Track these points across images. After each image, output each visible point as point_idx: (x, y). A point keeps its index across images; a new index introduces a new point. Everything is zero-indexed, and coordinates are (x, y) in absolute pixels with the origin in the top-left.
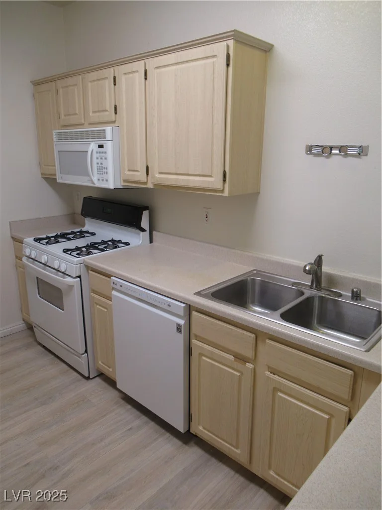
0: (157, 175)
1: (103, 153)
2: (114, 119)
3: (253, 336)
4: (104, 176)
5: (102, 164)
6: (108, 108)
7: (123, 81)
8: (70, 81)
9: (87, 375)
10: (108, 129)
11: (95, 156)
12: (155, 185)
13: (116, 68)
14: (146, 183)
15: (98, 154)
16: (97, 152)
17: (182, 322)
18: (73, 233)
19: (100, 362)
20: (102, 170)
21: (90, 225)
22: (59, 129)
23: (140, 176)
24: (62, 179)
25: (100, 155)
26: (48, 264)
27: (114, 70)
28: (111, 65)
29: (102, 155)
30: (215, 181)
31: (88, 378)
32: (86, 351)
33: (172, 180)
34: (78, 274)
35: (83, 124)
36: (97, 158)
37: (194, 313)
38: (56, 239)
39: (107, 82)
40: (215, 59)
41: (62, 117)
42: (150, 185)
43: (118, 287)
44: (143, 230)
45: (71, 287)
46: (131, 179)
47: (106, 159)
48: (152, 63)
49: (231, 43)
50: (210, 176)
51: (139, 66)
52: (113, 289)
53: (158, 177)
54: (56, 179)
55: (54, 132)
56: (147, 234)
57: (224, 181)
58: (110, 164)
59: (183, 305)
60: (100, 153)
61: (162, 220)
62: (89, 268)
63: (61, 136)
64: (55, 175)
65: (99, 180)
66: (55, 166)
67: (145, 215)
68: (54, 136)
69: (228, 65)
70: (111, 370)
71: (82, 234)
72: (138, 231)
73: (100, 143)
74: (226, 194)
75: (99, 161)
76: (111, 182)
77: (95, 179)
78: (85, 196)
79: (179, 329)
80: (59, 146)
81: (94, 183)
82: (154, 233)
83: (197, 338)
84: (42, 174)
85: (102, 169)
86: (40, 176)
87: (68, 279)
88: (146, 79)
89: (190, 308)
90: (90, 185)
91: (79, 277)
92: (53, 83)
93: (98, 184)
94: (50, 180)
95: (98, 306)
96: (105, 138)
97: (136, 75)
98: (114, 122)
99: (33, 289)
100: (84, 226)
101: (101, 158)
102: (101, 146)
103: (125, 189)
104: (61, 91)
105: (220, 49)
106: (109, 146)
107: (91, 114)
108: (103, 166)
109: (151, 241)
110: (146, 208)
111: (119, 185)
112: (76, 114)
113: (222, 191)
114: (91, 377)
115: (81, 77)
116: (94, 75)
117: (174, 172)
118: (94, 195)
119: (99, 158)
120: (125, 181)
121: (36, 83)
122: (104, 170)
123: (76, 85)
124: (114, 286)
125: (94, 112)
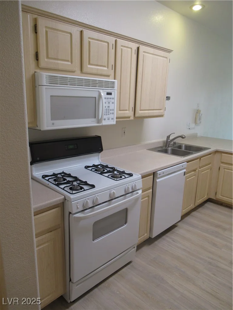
1: (110, 98)
4: (110, 116)
5: (109, 107)
10: (116, 82)
15: (106, 100)
16: (105, 98)
23: (129, 113)
25: (108, 100)
29: (109, 100)
36: (105, 103)
46: (121, 116)
47: (113, 103)
50: (161, 110)
53: (140, 113)
55: (45, 75)
58: (115, 106)
60: (108, 98)
65: (105, 119)
68: (45, 79)
73: (109, 91)
75: (107, 105)
76: (115, 120)
85: (109, 111)
90: (95, 124)
96: (113, 88)
101: (109, 103)
102: (109, 94)
108: (110, 108)
119: (107, 103)
122: (110, 112)
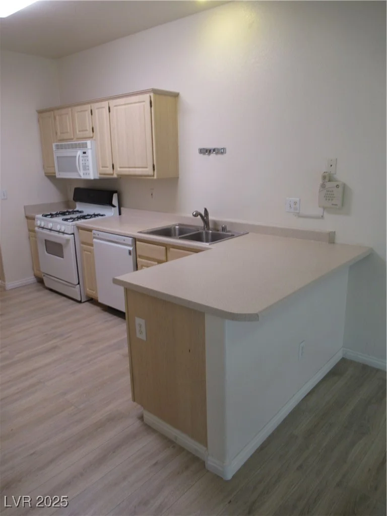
0: (119, 169)
2: (92, 135)
3: (164, 248)
4: (87, 171)
6: (88, 129)
7: (96, 112)
8: (63, 111)
9: (79, 299)
10: (89, 142)
11: (81, 158)
12: (118, 175)
13: (92, 105)
14: (113, 174)
15: (83, 158)
17: (131, 248)
18: (67, 212)
19: (88, 289)
20: (86, 168)
21: (79, 207)
22: (57, 142)
23: (109, 170)
24: (59, 175)
26: (53, 229)
27: (91, 107)
28: (88, 103)
29: (85, 158)
30: (149, 171)
31: (80, 302)
32: (79, 284)
33: (126, 171)
34: (72, 232)
35: (72, 139)
36: (83, 160)
37: (137, 242)
38: (57, 215)
39: (87, 112)
40: (144, 103)
41: (59, 134)
42: (115, 176)
43: (97, 236)
44: (114, 206)
45: (68, 240)
46: (104, 172)
47: (88, 160)
48: (113, 103)
49: (152, 95)
50: (147, 168)
51: (105, 104)
52: (94, 238)
53: (119, 170)
54: (55, 176)
55: (54, 145)
56: (117, 208)
57: (154, 170)
58: (90, 163)
59: (131, 239)
61: (126, 199)
62: (79, 228)
63: (58, 147)
64: (55, 173)
65: (84, 174)
66: (54, 167)
67: (115, 197)
68: (54, 147)
69: (151, 106)
70: (94, 292)
71: (73, 212)
72: (111, 207)
73: (84, 151)
74: (155, 177)
75: (84, 162)
76: (92, 175)
77: (81, 174)
78: (76, 187)
79: (130, 253)
80: (57, 153)
81: (80, 176)
82: (122, 208)
83: (140, 257)
84: (45, 173)
86: (44, 175)
87: (66, 236)
88: (109, 111)
89: (135, 240)
90: (78, 177)
91: (73, 234)
92: (52, 112)
93: (83, 177)
94: (51, 177)
95: (86, 252)
96: (87, 148)
97: (104, 109)
98: (92, 137)
99: (42, 249)
100: (75, 207)
101: (85, 160)
102: (84, 153)
103: (101, 180)
104: (57, 118)
105: (146, 97)
106: (89, 153)
107: (78, 132)
108: (86, 165)
109: (120, 214)
110: (116, 192)
111: (97, 177)
112: (67, 132)
113: (153, 176)
114: (83, 301)
115: (70, 109)
116: (78, 108)
117: (127, 166)
118: (82, 186)
120: (100, 174)
121: (40, 112)
123: (67, 114)
124: (95, 236)
125: (79, 131)
